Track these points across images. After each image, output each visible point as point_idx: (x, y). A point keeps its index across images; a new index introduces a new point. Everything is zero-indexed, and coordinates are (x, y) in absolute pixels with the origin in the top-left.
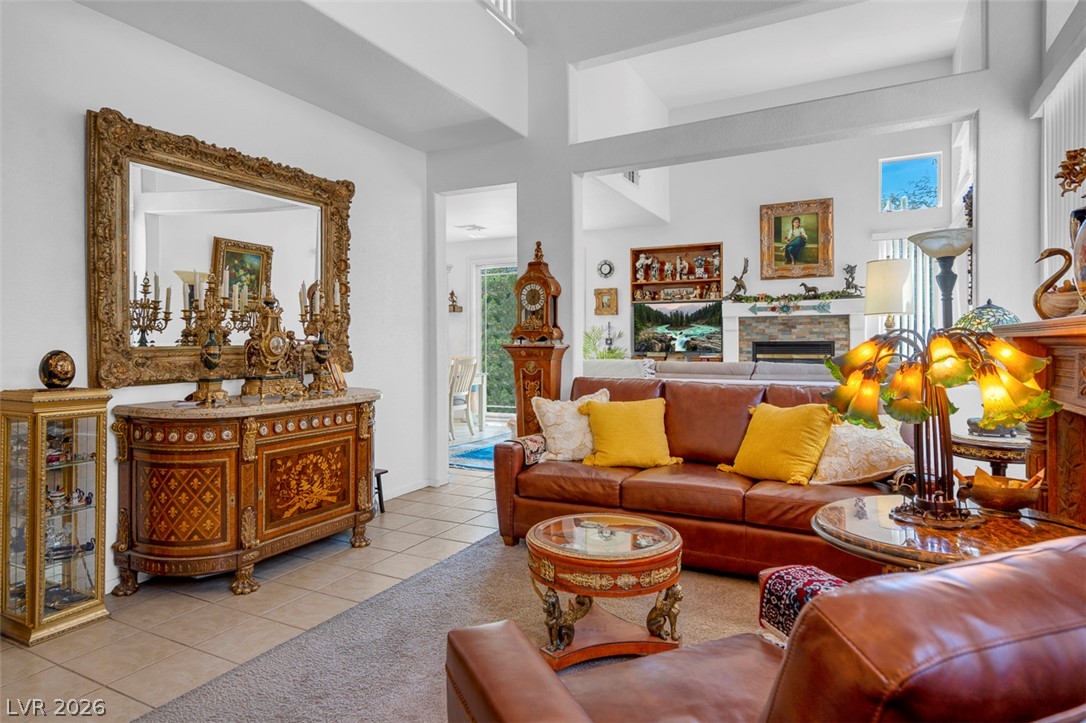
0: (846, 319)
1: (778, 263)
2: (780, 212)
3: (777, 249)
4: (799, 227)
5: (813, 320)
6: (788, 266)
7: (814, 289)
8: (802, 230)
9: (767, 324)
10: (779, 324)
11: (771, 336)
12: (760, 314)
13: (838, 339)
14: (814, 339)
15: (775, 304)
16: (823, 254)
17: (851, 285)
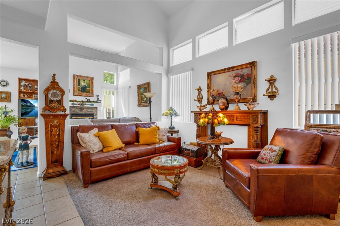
0: (96, 108)
1: (79, 92)
2: (80, 78)
3: (78, 88)
4: (85, 83)
5: (88, 108)
6: (82, 93)
7: (89, 100)
8: (86, 84)
9: (75, 108)
10: (79, 109)
11: (77, 112)
12: (74, 105)
13: (95, 113)
14: (89, 113)
15: (79, 103)
16: (92, 91)
17: (98, 100)
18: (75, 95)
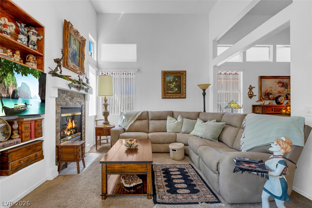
0: (84, 96)
2: (72, 32)
3: (69, 51)
4: (75, 45)
5: (78, 95)
7: (82, 80)
8: (76, 47)
11: (67, 103)
13: (83, 105)
16: (81, 64)
17: (87, 81)
18: (67, 65)
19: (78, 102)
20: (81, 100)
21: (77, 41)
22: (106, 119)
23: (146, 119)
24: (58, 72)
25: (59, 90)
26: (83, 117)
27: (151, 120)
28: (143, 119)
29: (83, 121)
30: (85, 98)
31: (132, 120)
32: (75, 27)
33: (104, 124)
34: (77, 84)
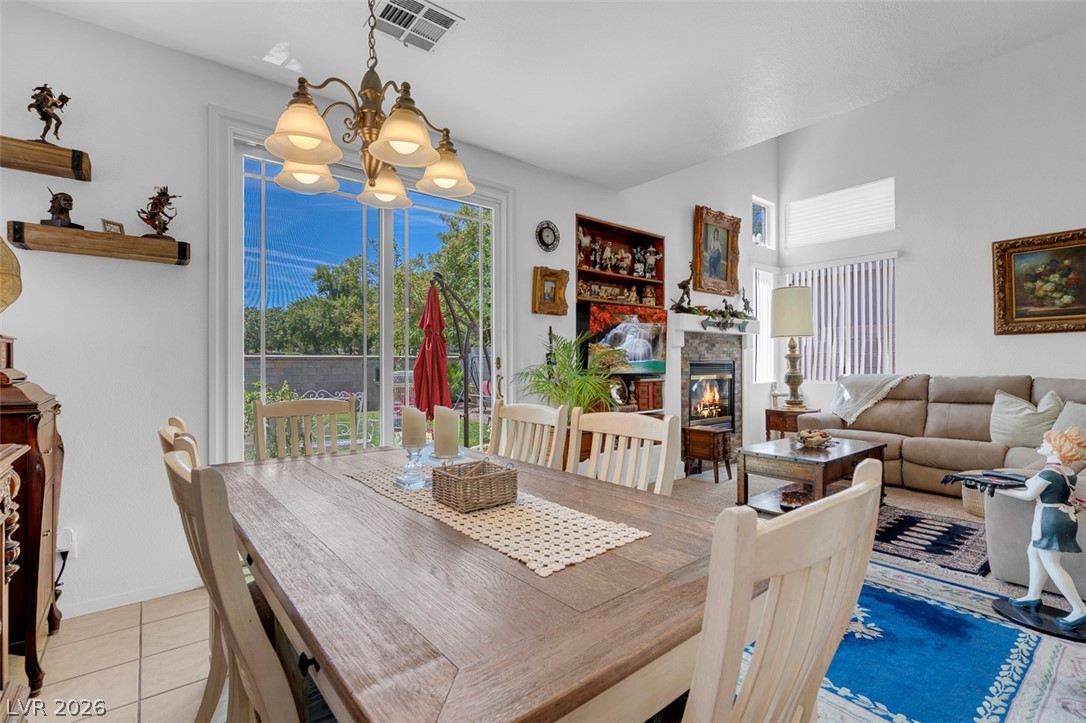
0: (741, 340)
2: (708, 219)
4: (717, 240)
5: (724, 339)
6: (712, 280)
7: (731, 308)
8: (719, 244)
9: (698, 341)
11: (701, 355)
13: (737, 359)
14: (725, 358)
16: (732, 272)
17: (747, 307)
18: (700, 287)
19: (724, 352)
20: (731, 349)
21: (720, 230)
22: (794, 393)
23: (918, 399)
24: (685, 305)
25: (687, 333)
26: (737, 385)
27: (935, 401)
28: (907, 397)
29: (736, 392)
30: (741, 343)
31: (868, 399)
32: (715, 208)
33: (789, 403)
34: (718, 319)
